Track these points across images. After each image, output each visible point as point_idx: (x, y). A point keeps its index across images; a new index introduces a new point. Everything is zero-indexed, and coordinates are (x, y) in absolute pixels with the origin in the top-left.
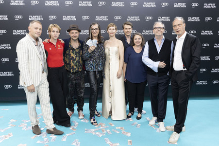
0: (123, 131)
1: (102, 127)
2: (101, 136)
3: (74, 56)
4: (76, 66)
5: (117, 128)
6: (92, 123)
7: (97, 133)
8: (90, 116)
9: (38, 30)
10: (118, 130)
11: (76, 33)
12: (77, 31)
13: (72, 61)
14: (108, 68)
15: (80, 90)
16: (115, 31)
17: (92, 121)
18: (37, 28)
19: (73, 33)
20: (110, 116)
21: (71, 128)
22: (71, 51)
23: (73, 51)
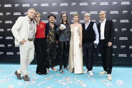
0: (81, 83)
1: (67, 79)
3: (52, 34)
5: (77, 81)
6: (61, 72)
8: (60, 68)
9: (33, 14)
11: (53, 18)
12: (53, 17)
14: (72, 41)
16: (77, 19)
17: (61, 71)
18: (32, 13)
20: (73, 72)
21: (46, 78)
22: (50, 30)
23: (51, 30)
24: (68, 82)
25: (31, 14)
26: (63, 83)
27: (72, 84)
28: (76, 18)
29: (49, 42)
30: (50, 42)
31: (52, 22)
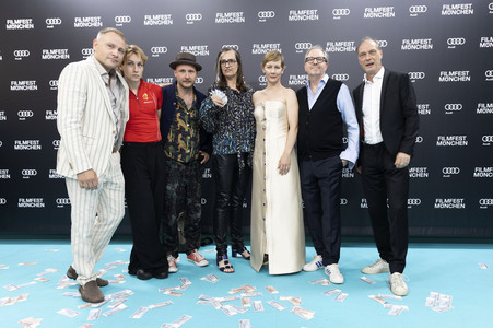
0: (297, 305)
1: (244, 295)
3: (186, 126)
4: (190, 148)
6: (222, 269)
8: (218, 255)
9: (115, 52)
11: (190, 71)
12: (193, 68)
14: (261, 151)
15: (194, 203)
17: (222, 264)
18: (112, 46)
19: (183, 71)
20: (265, 268)
21: (167, 293)
22: (179, 114)
23: (183, 114)
24: (249, 305)
25: (107, 51)
26: (228, 307)
27: (262, 309)
28: (273, 69)
29: (177, 157)
30: (180, 156)
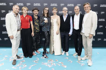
0: (63, 64)
1: (51, 62)
2: (50, 67)
3: (37, 24)
5: (59, 63)
7: (48, 65)
10: (60, 64)
12: (37, 11)
13: (36, 26)
17: (45, 56)
21: (34, 62)
23: (36, 21)
28: (55, 11)
31: (36, 14)
